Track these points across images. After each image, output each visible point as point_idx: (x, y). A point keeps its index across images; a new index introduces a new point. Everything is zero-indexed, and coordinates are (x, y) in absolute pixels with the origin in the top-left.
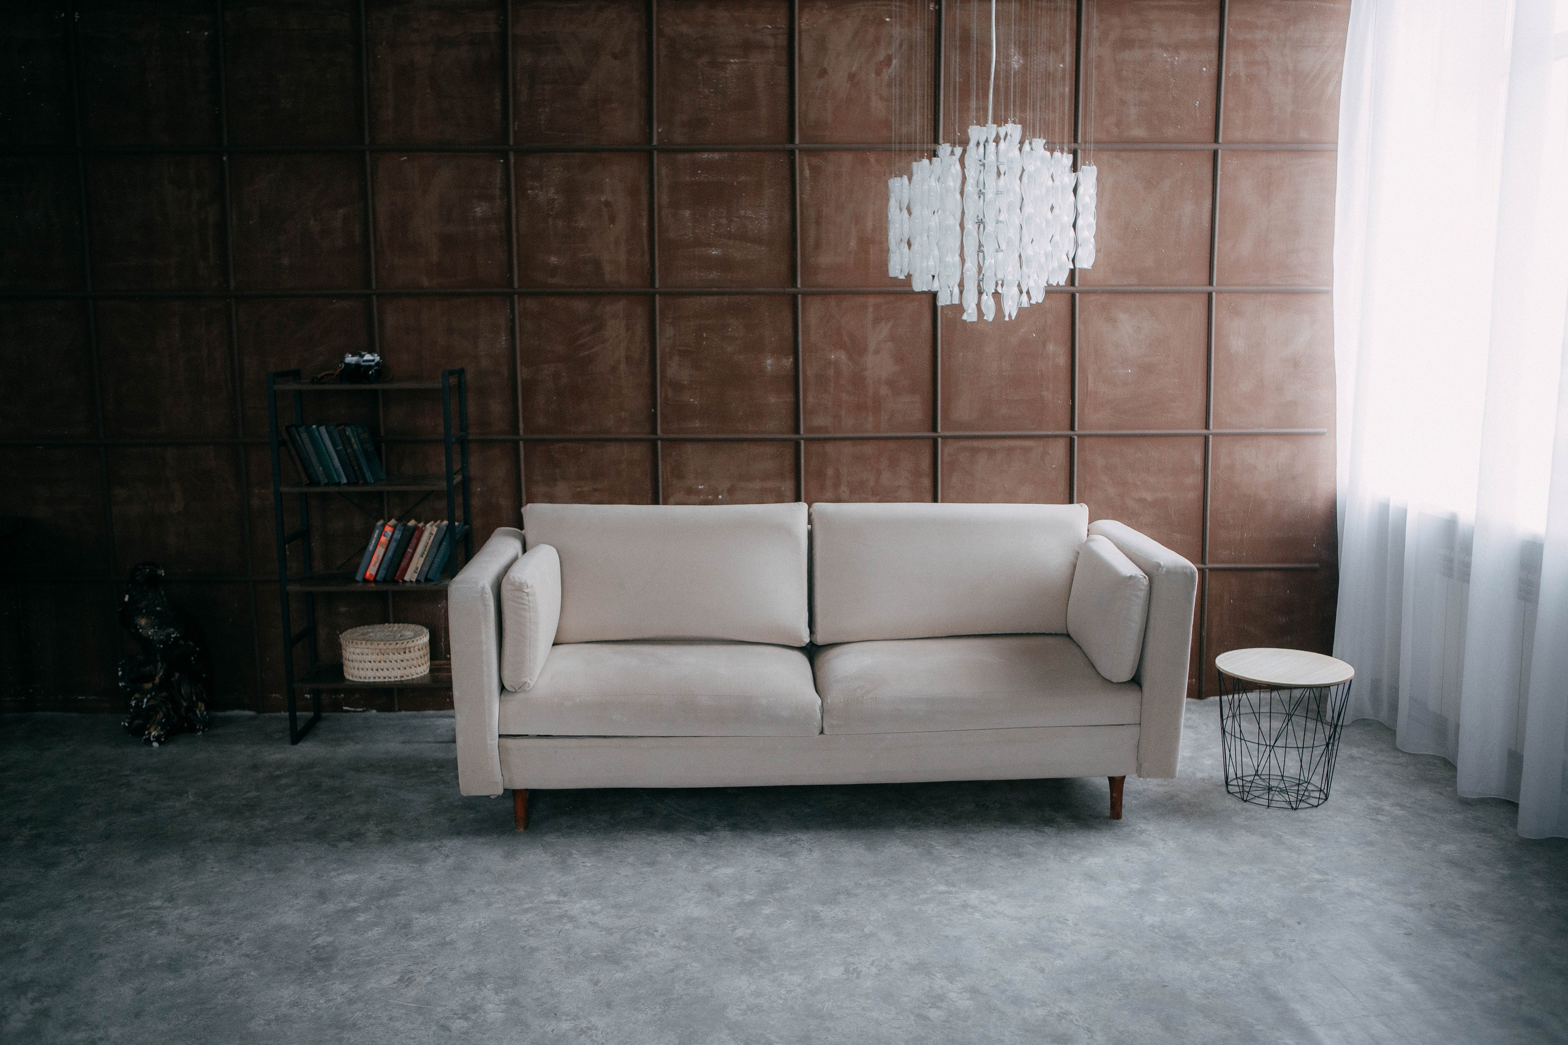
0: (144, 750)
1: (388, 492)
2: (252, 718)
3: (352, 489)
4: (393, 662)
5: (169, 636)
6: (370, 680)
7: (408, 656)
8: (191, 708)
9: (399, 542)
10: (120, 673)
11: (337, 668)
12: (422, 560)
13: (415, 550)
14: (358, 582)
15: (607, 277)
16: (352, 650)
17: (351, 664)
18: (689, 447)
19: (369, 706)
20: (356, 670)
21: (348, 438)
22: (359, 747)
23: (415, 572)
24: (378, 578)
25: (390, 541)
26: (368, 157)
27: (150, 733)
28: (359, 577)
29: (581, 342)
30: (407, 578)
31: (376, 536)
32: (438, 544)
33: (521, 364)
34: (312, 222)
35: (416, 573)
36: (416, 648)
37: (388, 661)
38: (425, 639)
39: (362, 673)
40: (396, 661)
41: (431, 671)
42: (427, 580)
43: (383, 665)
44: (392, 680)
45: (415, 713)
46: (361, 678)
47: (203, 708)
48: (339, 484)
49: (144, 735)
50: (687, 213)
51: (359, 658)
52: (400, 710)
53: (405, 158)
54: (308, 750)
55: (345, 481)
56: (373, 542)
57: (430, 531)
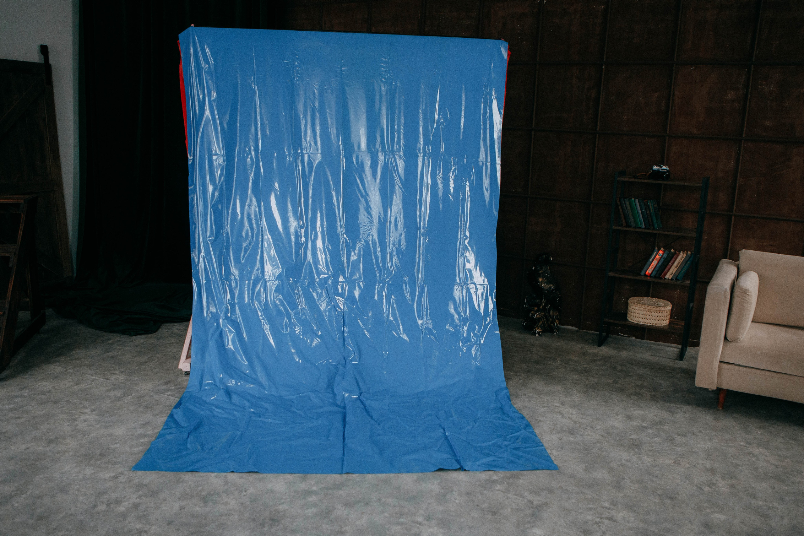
0: (532, 337)
1: (659, 234)
2: (576, 331)
3: (647, 231)
4: (653, 316)
5: (550, 288)
6: (640, 323)
7: (661, 314)
8: (553, 322)
9: (665, 259)
10: (525, 301)
11: (624, 315)
12: (676, 269)
14: (642, 275)
16: (634, 307)
17: (632, 314)
19: (632, 335)
20: (634, 317)
21: (649, 206)
22: (630, 353)
25: (661, 258)
27: (536, 330)
28: (642, 273)
30: (666, 277)
31: (654, 255)
32: (685, 263)
35: (672, 275)
36: (665, 311)
38: (670, 308)
39: (637, 319)
40: (655, 316)
41: (670, 323)
42: (676, 279)
43: (648, 317)
44: (651, 325)
45: (654, 342)
46: (636, 321)
47: (558, 323)
48: (640, 228)
49: (533, 330)
52: (647, 340)
54: (604, 350)
55: (644, 226)
56: (652, 258)
57: (682, 257)
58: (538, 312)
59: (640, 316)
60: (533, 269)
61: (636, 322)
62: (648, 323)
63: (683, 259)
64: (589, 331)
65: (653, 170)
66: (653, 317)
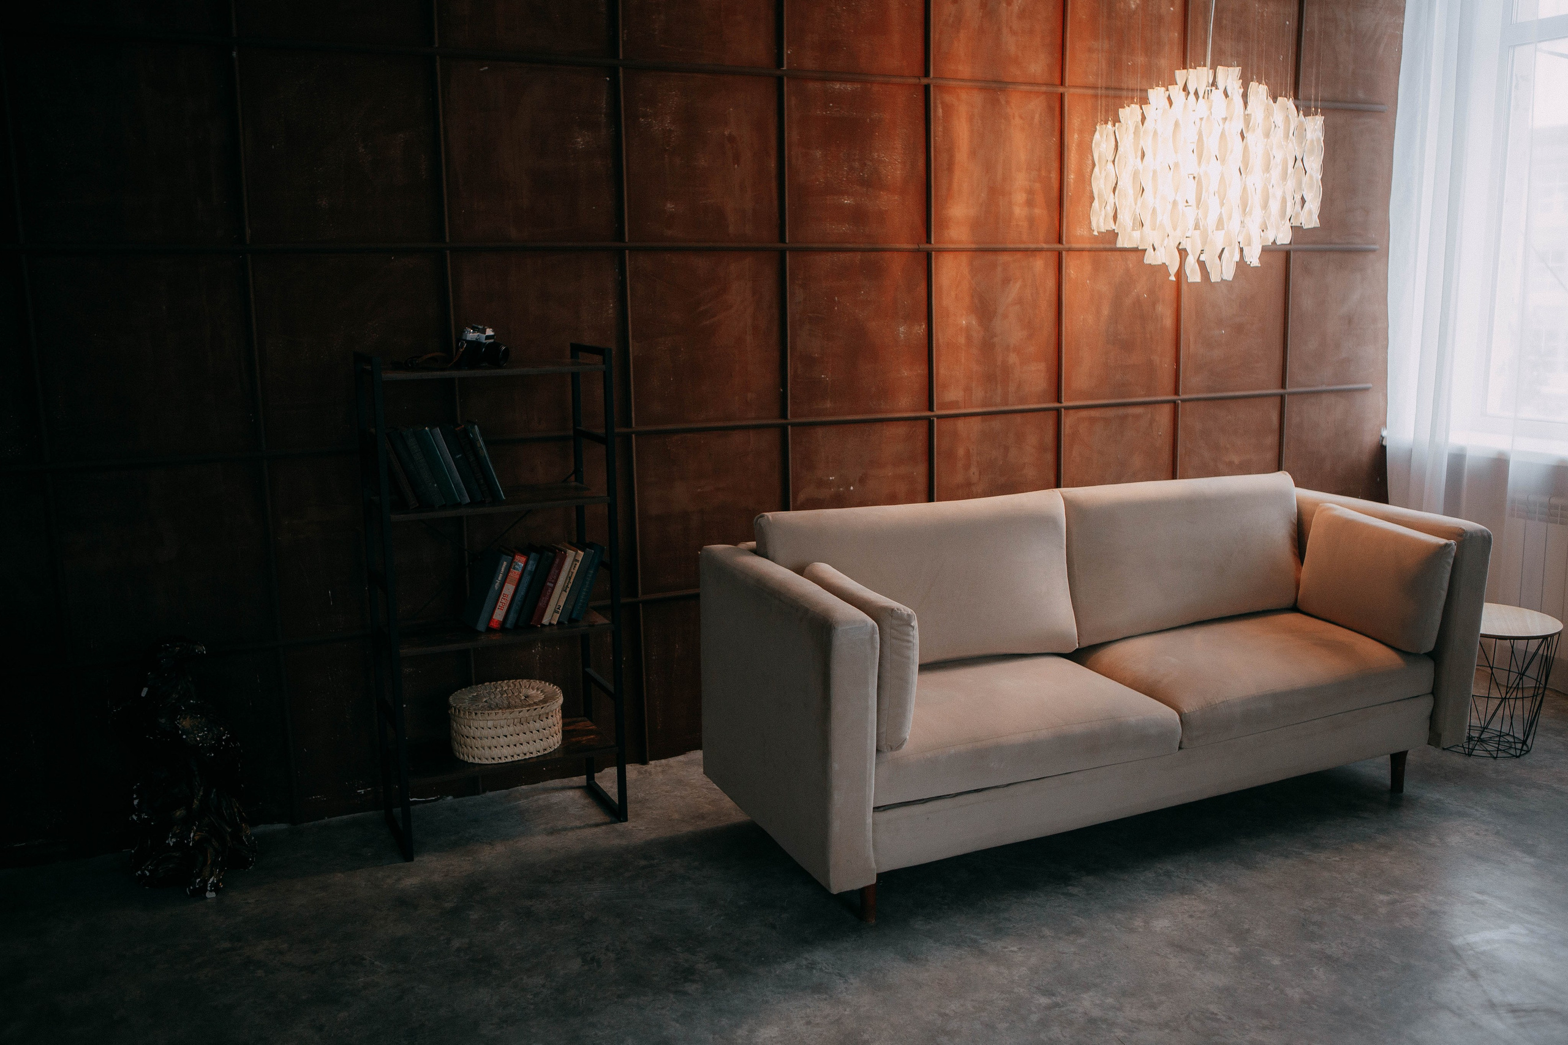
10: (136, 802)
12: (565, 595)
13: (555, 583)
14: (480, 632)
15: (731, 229)
16: (482, 724)
17: (479, 743)
18: (820, 432)
23: (555, 611)
24: (508, 625)
26: (438, 64)
28: (481, 627)
29: (702, 308)
30: (545, 621)
32: (582, 574)
33: (633, 339)
34: (361, 150)
37: (528, 733)
39: (496, 753)
42: (571, 620)
46: (493, 759)
48: (458, 505)
50: (818, 154)
51: (492, 732)
53: (487, 68)
55: (468, 500)
58: (195, 825)
59: (503, 740)
60: (143, 694)
61: (494, 762)
62: (525, 754)
63: (578, 564)
64: (324, 819)
65: (468, 342)
66: (535, 735)
